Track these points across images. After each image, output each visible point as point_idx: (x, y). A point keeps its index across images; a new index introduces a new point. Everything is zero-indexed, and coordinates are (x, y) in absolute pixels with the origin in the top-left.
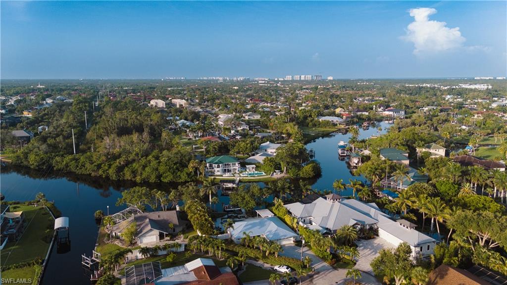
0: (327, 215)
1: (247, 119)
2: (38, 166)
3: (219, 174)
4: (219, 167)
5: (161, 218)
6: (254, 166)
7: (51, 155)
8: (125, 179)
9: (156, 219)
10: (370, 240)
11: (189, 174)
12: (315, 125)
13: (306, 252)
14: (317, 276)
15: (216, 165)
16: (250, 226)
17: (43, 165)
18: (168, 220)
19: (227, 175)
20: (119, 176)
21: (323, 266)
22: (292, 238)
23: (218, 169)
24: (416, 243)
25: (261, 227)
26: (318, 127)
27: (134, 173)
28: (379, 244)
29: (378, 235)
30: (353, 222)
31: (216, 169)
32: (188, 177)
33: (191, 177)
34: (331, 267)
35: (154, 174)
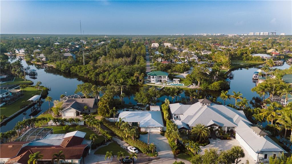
0: (193, 115)
1: (203, 54)
2: (64, 70)
3: (153, 82)
4: (154, 78)
5: (84, 102)
6: (179, 79)
7: (71, 65)
8: (99, 80)
9: (80, 102)
10: (225, 140)
11: (133, 81)
12: (248, 59)
13: (164, 141)
14: (155, 160)
15: (152, 76)
16: (133, 115)
17: (67, 70)
18: (87, 104)
19: (158, 84)
20: (96, 78)
21: (167, 154)
22: (159, 128)
23: (153, 79)
24: (260, 150)
25: (141, 117)
26: (250, 61)
27: (104, 77)
28: (231, 145)
29: (235, 138)
30: (211, 123)
31: (152, 79)
32: (132, 82)
33: (134, 83)
34: (173, 156)
35: (114, 79)
